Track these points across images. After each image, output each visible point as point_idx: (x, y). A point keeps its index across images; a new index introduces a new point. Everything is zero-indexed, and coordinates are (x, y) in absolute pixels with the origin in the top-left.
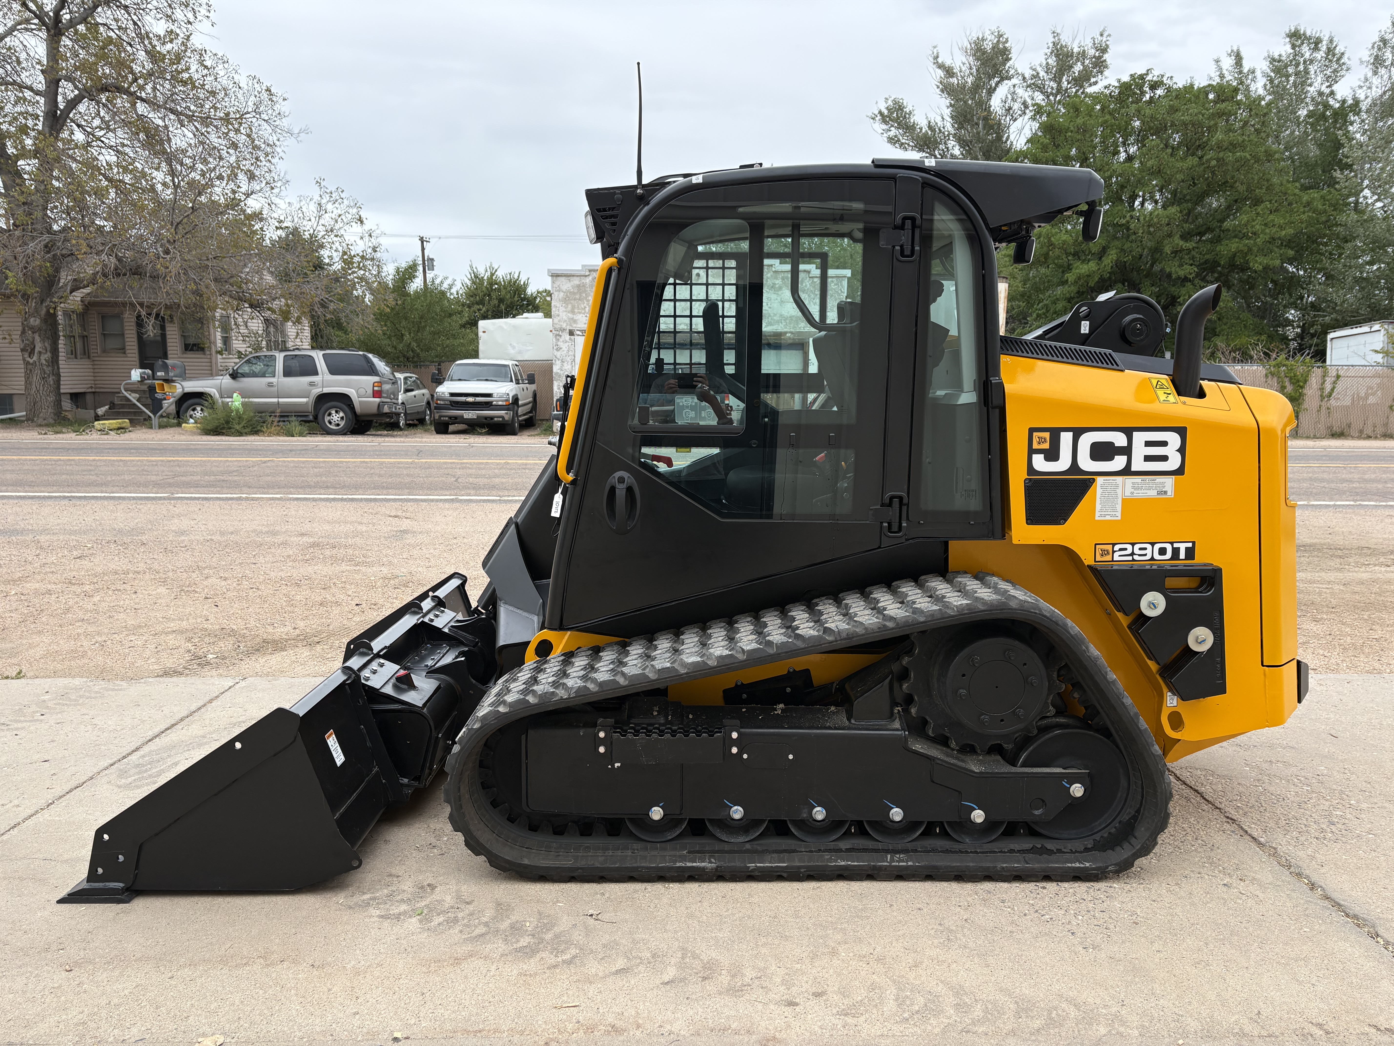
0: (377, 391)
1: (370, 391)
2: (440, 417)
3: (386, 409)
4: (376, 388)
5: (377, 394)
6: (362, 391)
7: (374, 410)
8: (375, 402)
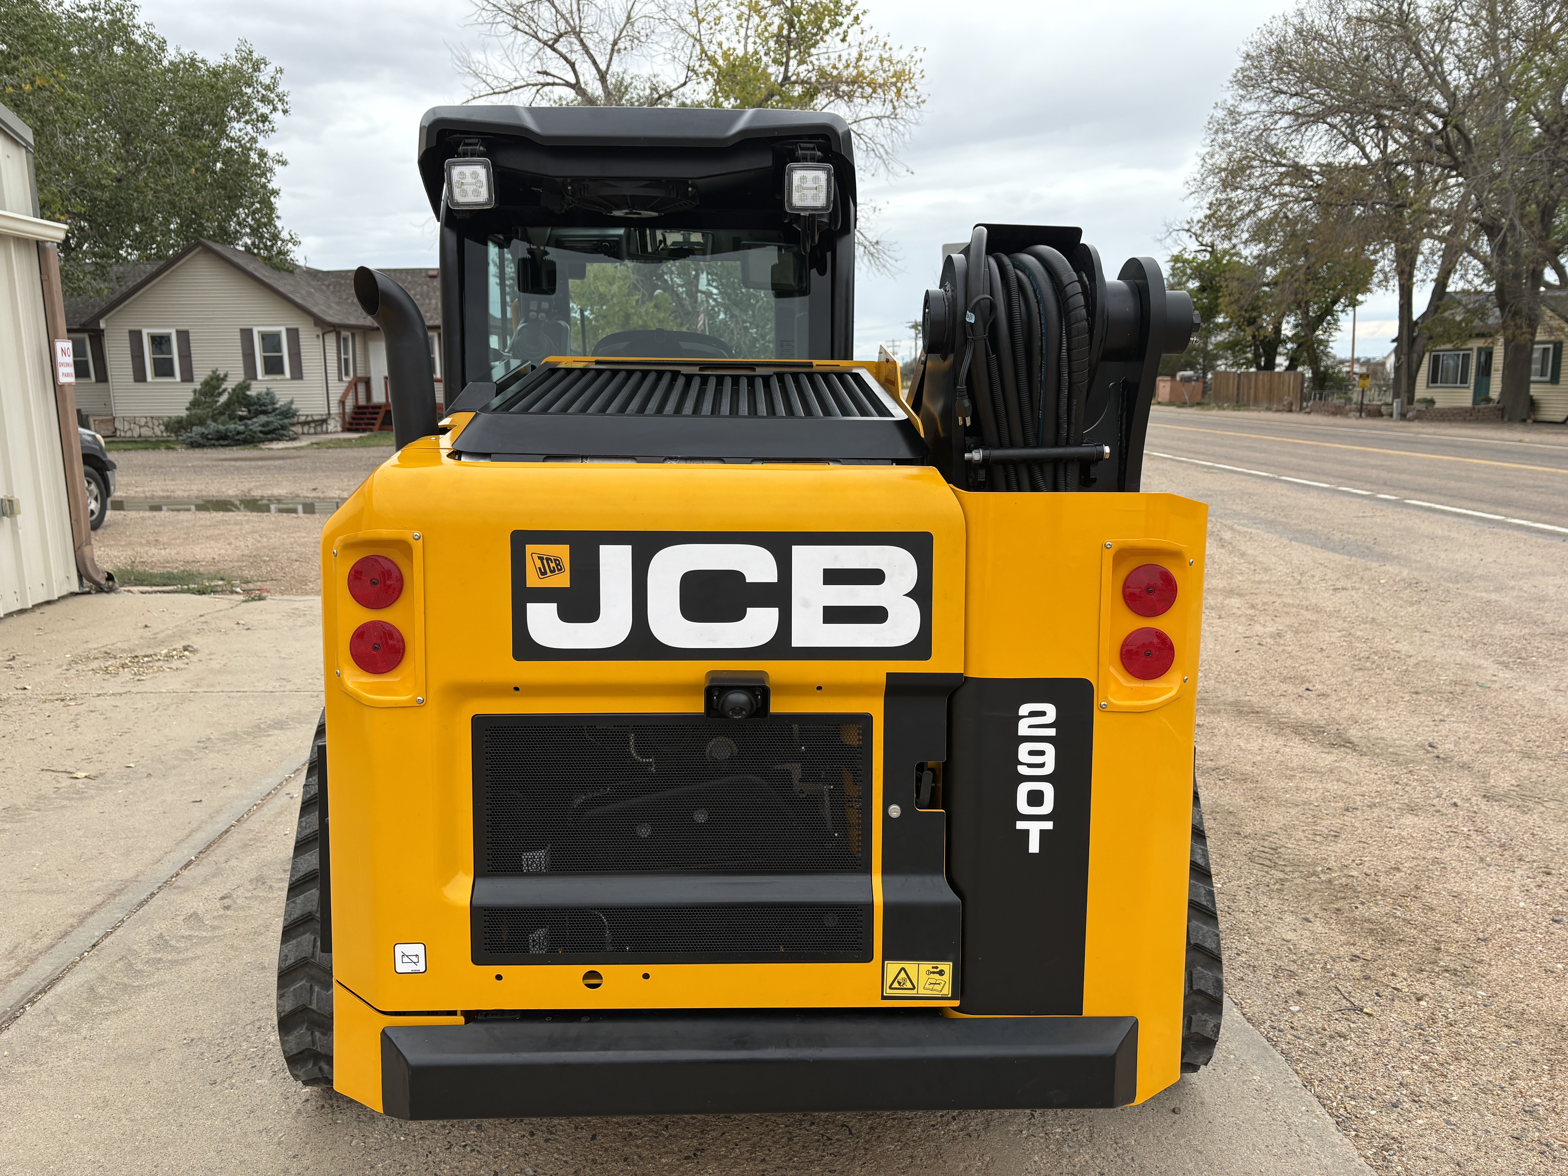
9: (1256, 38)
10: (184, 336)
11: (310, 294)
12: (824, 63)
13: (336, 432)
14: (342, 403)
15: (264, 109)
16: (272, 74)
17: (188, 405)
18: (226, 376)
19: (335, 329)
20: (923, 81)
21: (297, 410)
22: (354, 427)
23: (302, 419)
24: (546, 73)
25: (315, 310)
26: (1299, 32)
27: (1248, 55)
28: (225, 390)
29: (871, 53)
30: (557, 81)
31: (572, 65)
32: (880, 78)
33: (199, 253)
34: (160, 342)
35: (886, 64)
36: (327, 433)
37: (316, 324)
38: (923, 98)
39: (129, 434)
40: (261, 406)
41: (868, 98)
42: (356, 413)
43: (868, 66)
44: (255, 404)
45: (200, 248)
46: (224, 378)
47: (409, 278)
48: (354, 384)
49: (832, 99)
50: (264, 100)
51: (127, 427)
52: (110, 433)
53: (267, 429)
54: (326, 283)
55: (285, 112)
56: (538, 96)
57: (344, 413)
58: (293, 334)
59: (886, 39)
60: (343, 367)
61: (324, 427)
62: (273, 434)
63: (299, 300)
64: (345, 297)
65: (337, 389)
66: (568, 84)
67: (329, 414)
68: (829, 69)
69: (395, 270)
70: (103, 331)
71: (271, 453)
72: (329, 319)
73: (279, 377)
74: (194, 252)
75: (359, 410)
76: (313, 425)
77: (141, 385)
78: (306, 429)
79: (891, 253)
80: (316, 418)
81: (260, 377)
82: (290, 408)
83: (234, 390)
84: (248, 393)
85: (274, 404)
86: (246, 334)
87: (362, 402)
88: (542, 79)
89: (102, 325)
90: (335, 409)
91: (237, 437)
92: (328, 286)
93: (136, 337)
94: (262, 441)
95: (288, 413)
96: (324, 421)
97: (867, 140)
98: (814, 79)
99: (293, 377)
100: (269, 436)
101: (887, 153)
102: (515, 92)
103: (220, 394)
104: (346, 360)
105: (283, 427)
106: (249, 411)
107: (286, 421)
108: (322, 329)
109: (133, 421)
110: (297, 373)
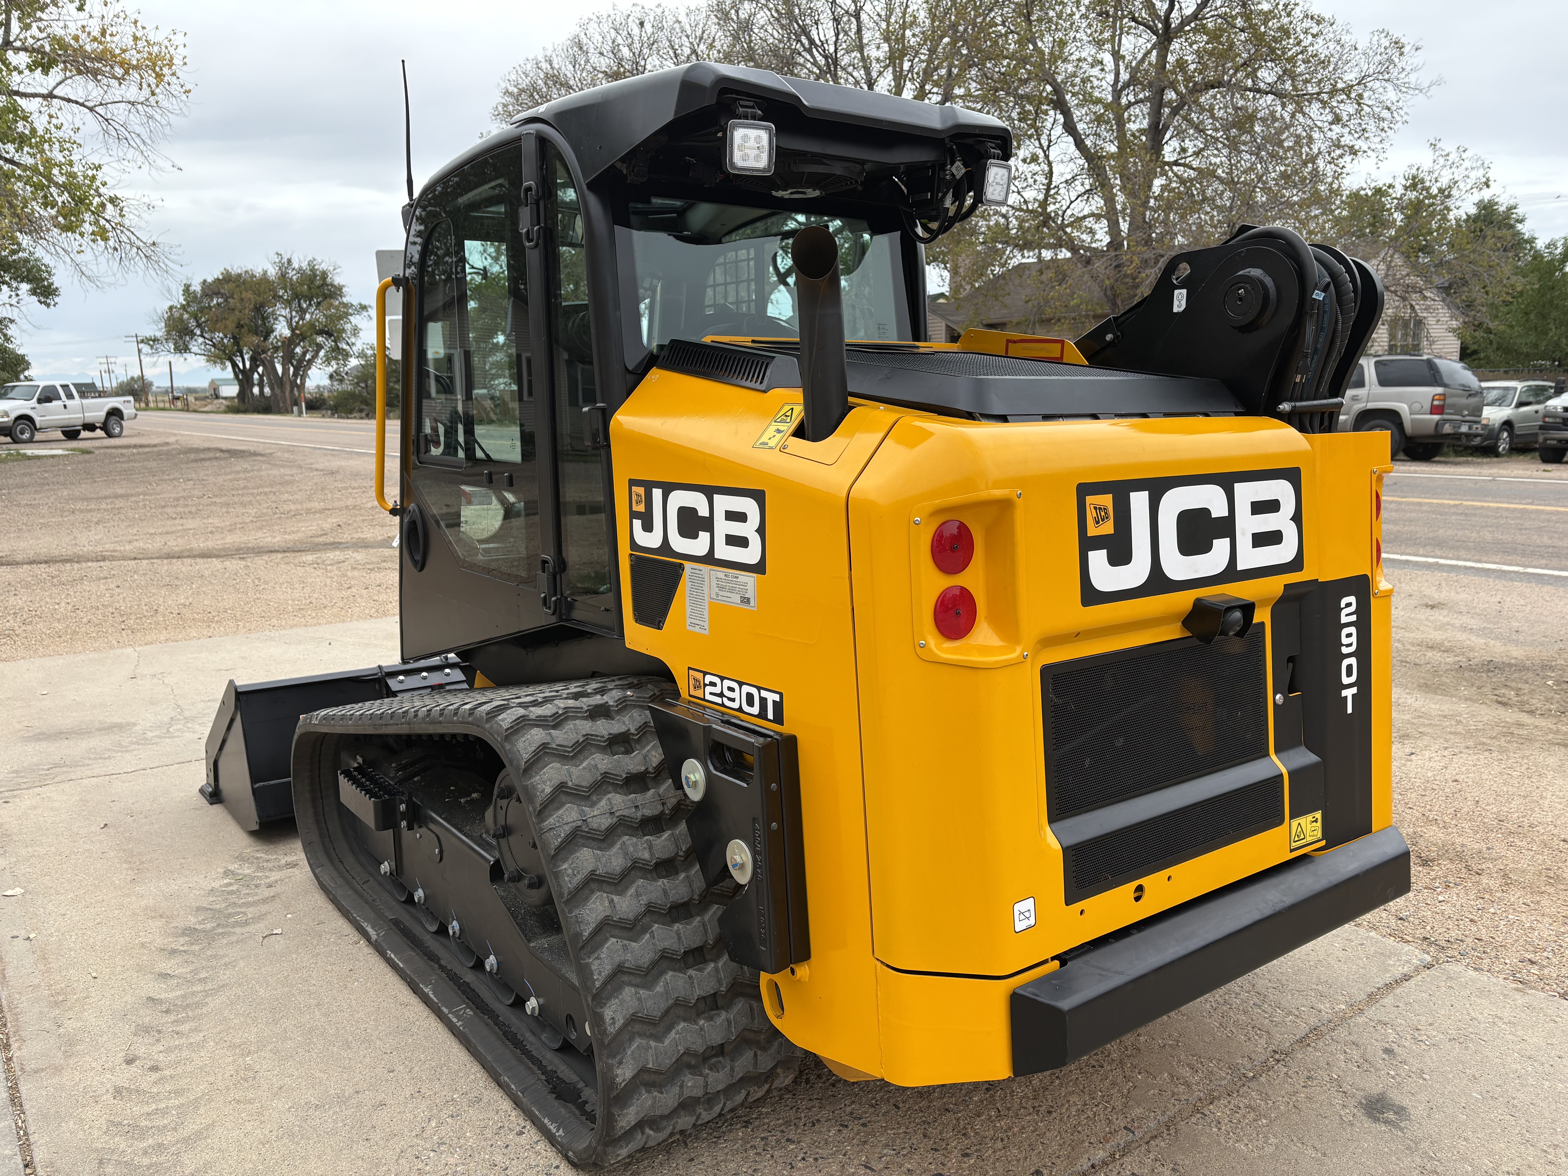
0: (1437, 406)
1: (1427, 406)
2: (1546, 440)
3: (1447, 429)
4: (1436, 403)
5: (1434, 410)
6: (1417, 406)
7: (1431, 430)
8: (1432, 420)
9: (513, 77)
12: (59, 32)
20: (185, 68)
26: (547, 76)
27: (507, 91)
29: (120, 29)
32: (133, 57)
35: (141, 44)
38: (187, 87)
41: (120, 80)
43: (115, 43)
49: (68, 74)
59: (135, 16)
68: (68, 39)
79: (172, 257)
97: (117, 127)
98: (48, 48)
101: (144, 142)
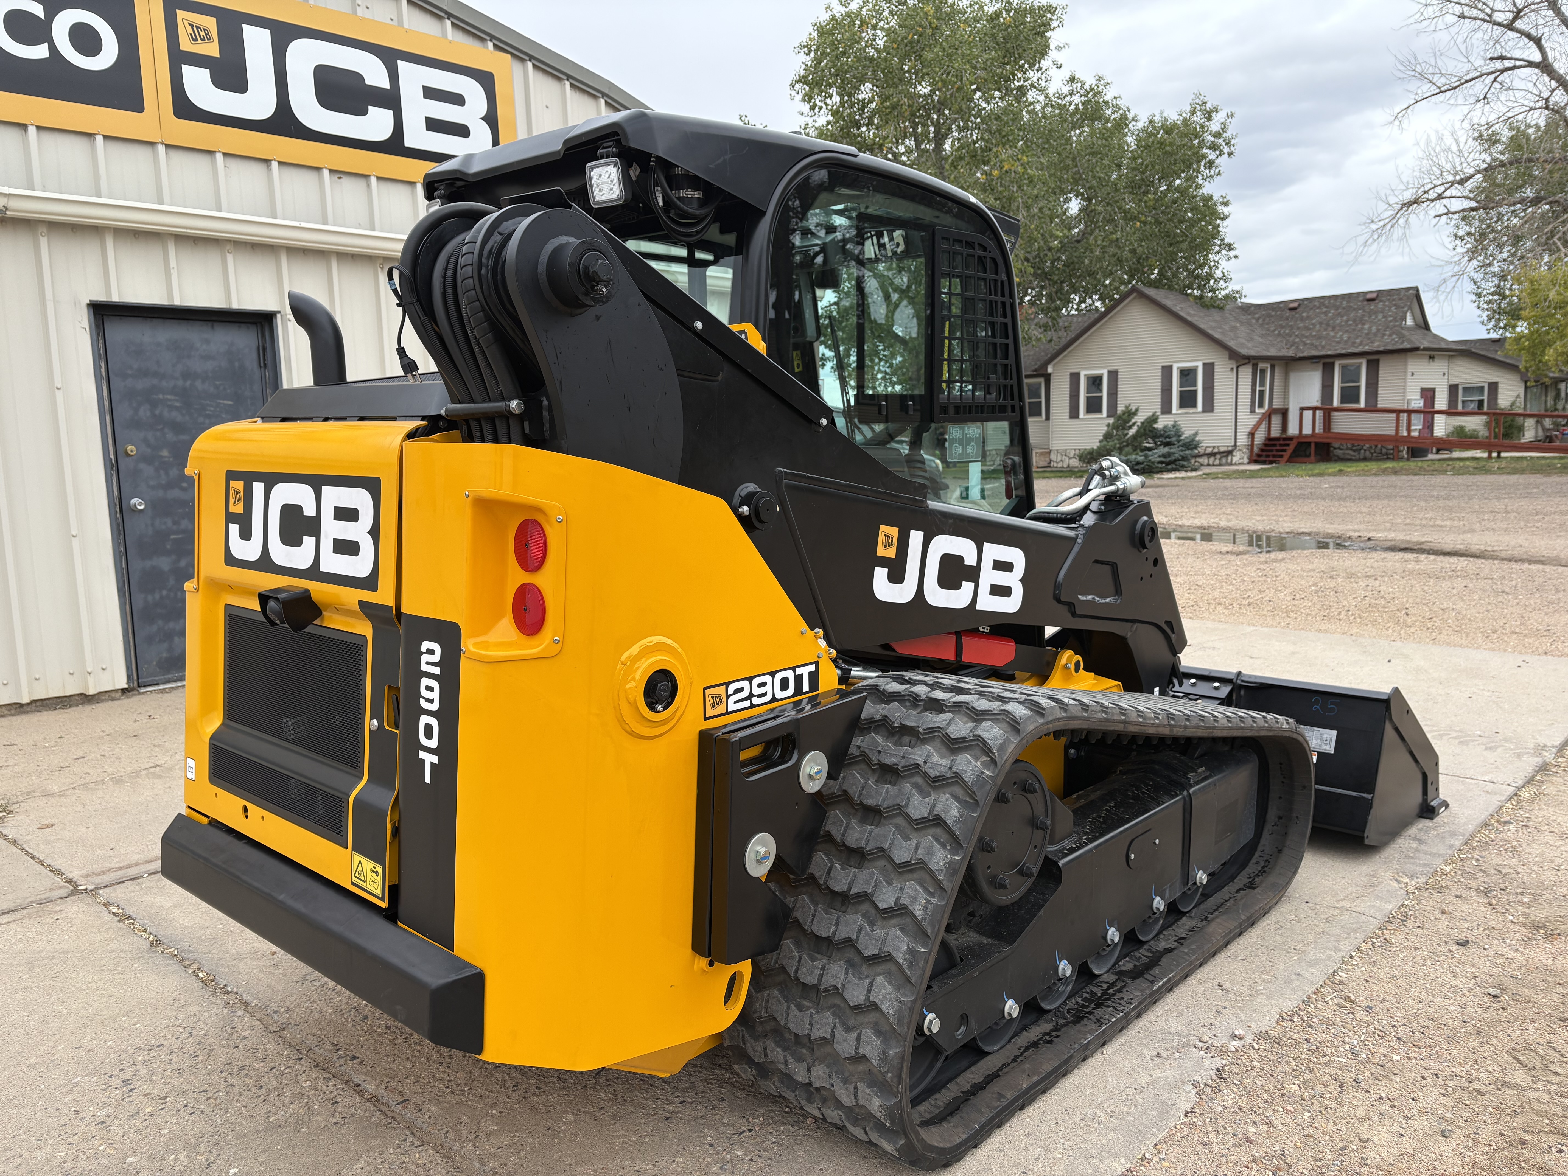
10: (1113, 375)
11: (1233, 329)
13: (1242, 464)
14: (1252, 435)
15: (1212, 155)
16: (1223, 120)
17: (1101, 438)
18: (1137, 410)
19: (1252, 361)
21: (1199, 442)
22: (1263, 459)
23: (1209, 450)
24: (1502, 58)
25: (1232, 344)
28: (1134, 424)
30: (1518, 63)
31: (1538, 42)
33: (1134, 298)
34: (1095, 381)
36: (1231, 464)
37: (1230, 358)
39: (1060, 465)
40: (1166, 438)
42: (1265, 445)
44: (1161, 436)
45: (1135, 295)
46: (1135, 413)
47: (1344, 303)
48: (1268, 416)
50: (1214, 147)
51: (1059, 459)
52: (1046, 465)
53: (1168, 460)
54: (1256, 316)
55: (1230, 154)
56: (1496, 85)
57: (1252, 445)
58: (1209, 369)
60: (1258, 399)
61: (1229, 458)
62: (1173, 464)
63: (1217, 335)
64: (1272, 329)
65: (1247, 421)
66: (1531, 64)
67: (1235, 446)
69: (1330, 297)
70: (1050, 375)
71: (1164, 482)
72: (1244, 351)
73: (1191, 410)
74: (1130, 299)
75: (1270, 442)
76: (1218, 456)
77: (1074, 422)
78: (1211, 460)
80: (1222, 449)
81: (1174, 411)
82: (1193, 440)
83: (1142, 423)
84: (1155, 426)
85: (1180, 436)
86: (1167, 371)
87: (1275, 432)
88: (1498, 65)
89: (1050, 370)
90: (1243, 441)
91: (1137, 467)
92: (1257, 320)
93: (1075, 378)
94: (1161, 471)
95: (1191, 444)
96: (1229, 453)
99: (1204, 411)
100: (1169, 467)
102: (1465, 85)
103: (1130, 427)
104: (1262, 393)
105: (1184, 458)
106: (1155, 443)
107: (1187, 452)
108: (1237, 361)
109: (1065, 453)
110: (1209, 407)
